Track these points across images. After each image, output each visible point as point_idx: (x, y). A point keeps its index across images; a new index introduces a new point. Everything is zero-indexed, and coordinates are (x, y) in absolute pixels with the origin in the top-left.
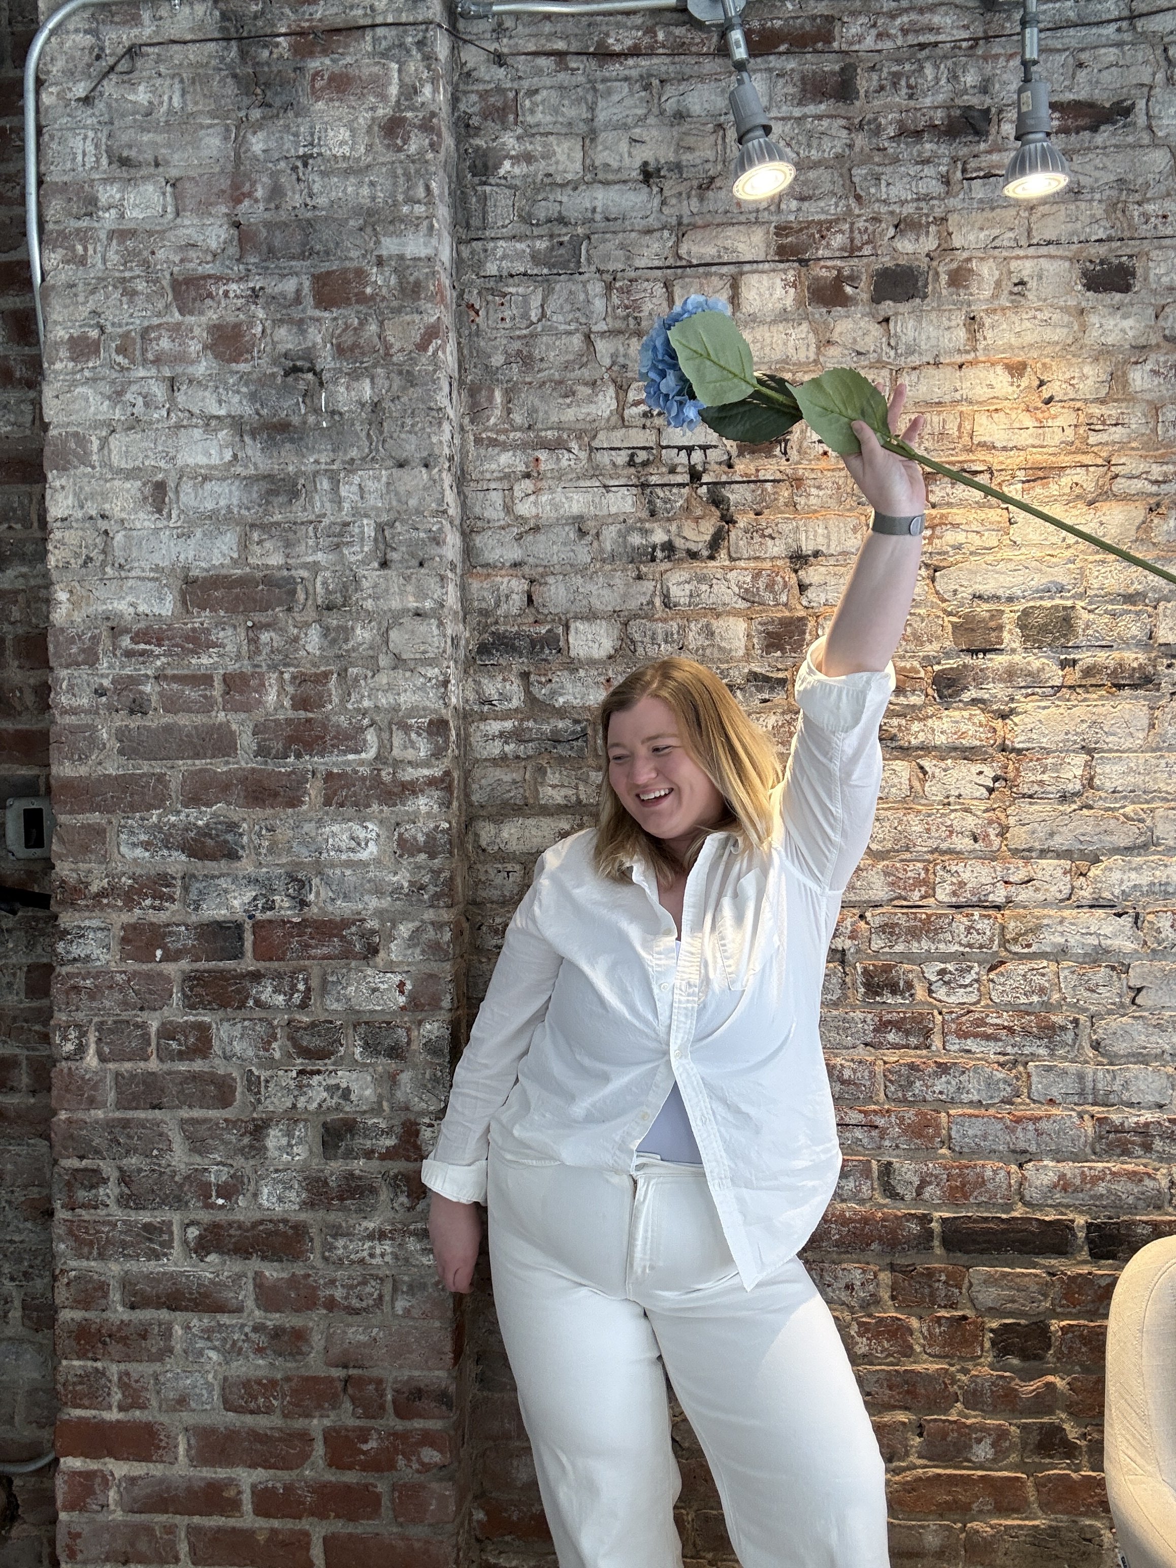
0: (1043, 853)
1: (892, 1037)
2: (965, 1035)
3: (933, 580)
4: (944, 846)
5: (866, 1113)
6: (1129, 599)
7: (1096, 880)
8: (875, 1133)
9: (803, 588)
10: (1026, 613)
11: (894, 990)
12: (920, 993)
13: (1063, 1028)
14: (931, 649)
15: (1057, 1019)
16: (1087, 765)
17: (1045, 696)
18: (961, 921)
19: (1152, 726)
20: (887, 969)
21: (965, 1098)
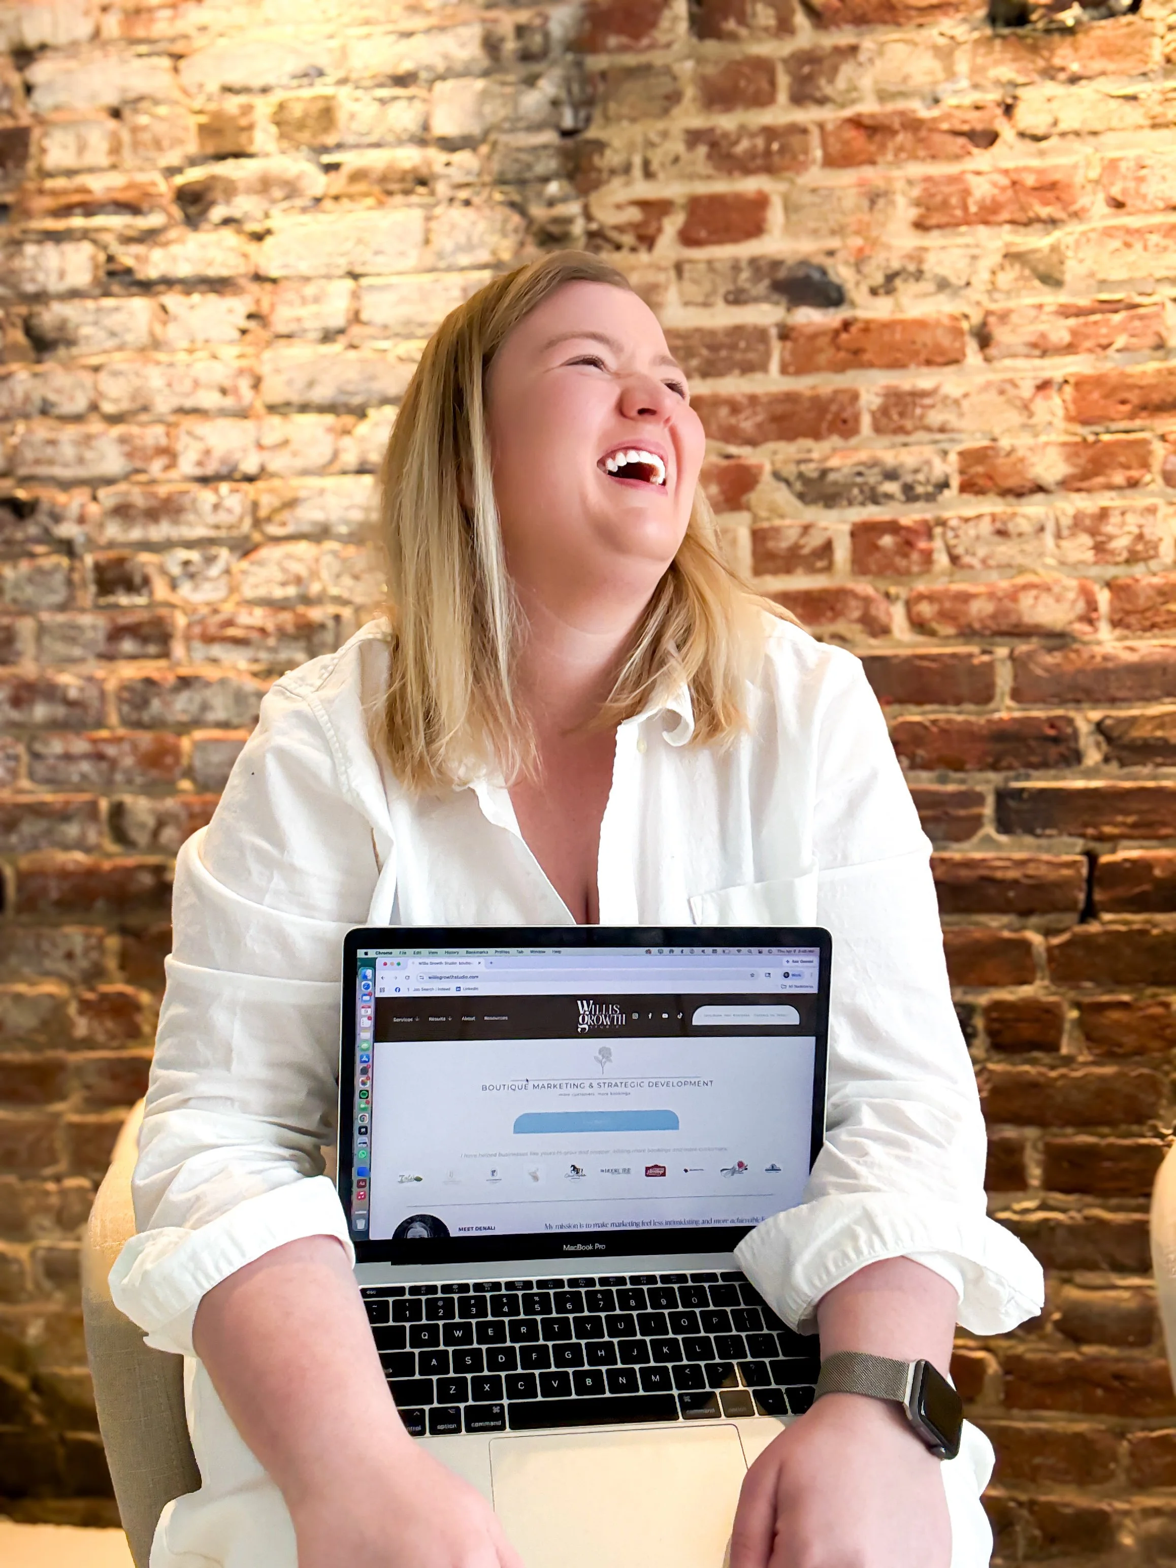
0: (304, 408)
1: (128, 646)
2: (208, 639)
3: (176, 70)
4: (189, 403)
5: (94, 742)
6: (402, 80)
7: (363, 439)
8: (104, 766)
9: (29, 89)
10: (281, 107)
11: (130, 587)
12: (161, 590)
13: (322, 626)
14: (173, 158)
15: (316, 614)
16: (355, 295)
17: (304, 210)
18: (206, 497)
19: (427, 242)
20: (120, 562)
21: (211, 717)
